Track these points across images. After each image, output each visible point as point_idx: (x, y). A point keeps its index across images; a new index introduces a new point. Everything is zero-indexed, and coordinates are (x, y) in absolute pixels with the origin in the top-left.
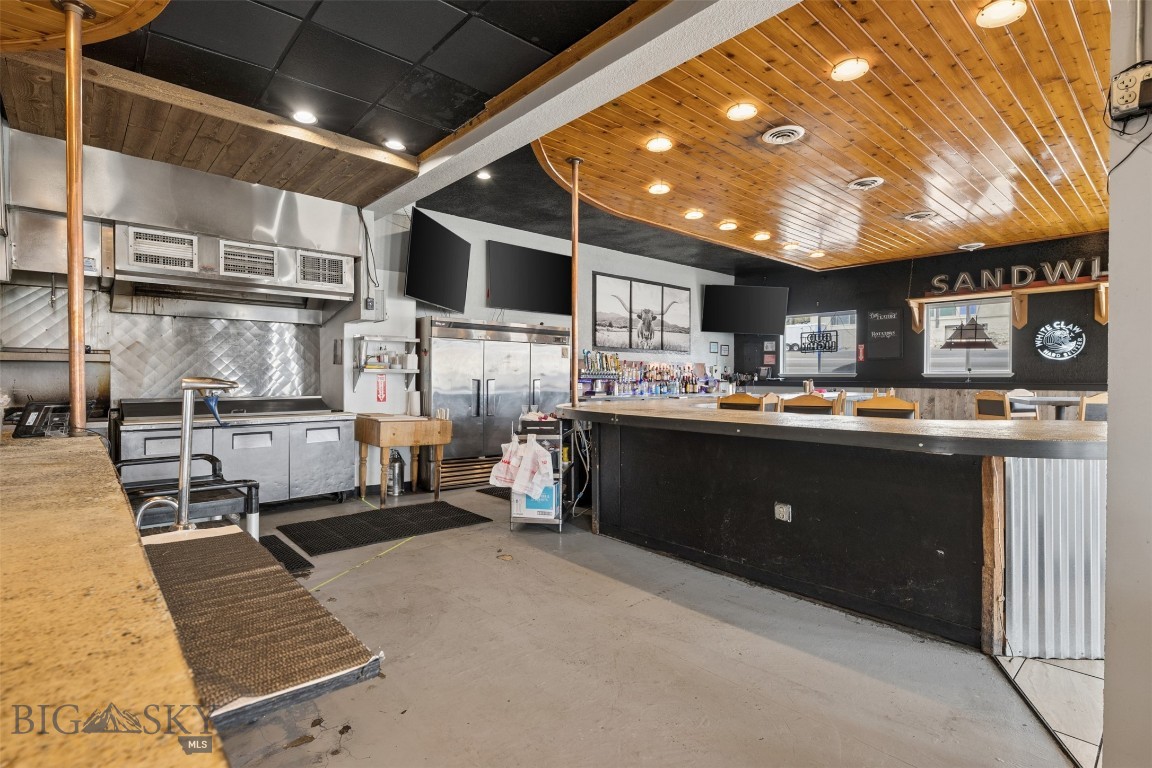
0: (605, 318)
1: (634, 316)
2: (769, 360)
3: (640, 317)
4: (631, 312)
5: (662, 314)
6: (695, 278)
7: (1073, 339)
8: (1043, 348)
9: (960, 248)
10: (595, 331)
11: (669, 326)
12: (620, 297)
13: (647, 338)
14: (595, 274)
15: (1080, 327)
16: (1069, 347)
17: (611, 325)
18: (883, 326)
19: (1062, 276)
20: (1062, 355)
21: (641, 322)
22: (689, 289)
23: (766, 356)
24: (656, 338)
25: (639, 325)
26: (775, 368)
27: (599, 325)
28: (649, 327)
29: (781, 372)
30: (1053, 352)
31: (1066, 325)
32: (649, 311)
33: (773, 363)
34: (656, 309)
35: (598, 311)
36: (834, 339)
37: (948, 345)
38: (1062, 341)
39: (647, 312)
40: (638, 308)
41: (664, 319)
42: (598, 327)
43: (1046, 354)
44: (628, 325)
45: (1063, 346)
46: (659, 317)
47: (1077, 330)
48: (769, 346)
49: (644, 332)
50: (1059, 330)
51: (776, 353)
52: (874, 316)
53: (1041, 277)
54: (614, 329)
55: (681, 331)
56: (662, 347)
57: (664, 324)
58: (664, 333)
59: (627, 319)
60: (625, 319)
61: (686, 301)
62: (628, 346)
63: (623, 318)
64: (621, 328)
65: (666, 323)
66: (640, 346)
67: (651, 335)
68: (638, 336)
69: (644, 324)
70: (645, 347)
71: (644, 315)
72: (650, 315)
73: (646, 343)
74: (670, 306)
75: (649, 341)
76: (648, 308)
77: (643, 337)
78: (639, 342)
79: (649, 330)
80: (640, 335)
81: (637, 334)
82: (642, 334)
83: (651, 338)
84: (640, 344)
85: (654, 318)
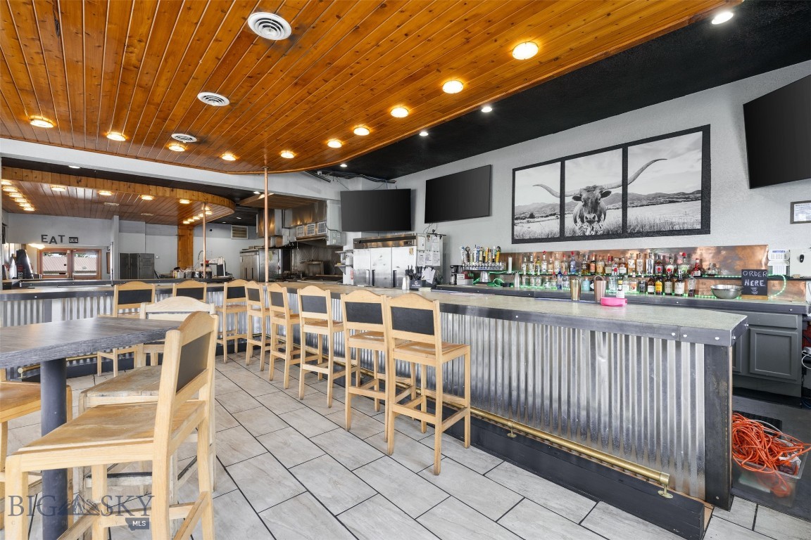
0: (525, 210)
1: (568, 200)
4: (562, 196)
5: (625, 184)
11: (639, 198)
12: (547, 185)
13: (591, 222)
14: (514, 171)
17: (532, 216)
21: (580, 204)
24: (613, 218)
25: (576, 208)
28: (595, 207)
32: (595, 188)
34: (611, 180)
39: (589, 190)
44: (558, 211)
46: (620, 191)
49: (586, 215)
54: (536, 220)
55: (672, 199)
56: (624, 231)
57: (629, 197)
58: (629, 210)
59: (556, 205)
60: (553, 206)
61: (689, 150)
62: (558, 235)
63: (548, 206)
64: (547, 216)
65: (634, 195)
66: (579, 233)
67: (599, 217)
68: (576, 222)
69: (585, 205)
70: (587, 234)
71: (585, 195)
72: (597, 193)
73: (589, 229)
74: (642, 170)
75: (595, 225)
76: (591, 185)
77: (583, 221)
78: (577, 228)
79: (595, 211)
80: (578, 220)
81: (572, 219)
82: (582, 218)
83: (599, 221)
84: (578, 231)
85: (605, 194)
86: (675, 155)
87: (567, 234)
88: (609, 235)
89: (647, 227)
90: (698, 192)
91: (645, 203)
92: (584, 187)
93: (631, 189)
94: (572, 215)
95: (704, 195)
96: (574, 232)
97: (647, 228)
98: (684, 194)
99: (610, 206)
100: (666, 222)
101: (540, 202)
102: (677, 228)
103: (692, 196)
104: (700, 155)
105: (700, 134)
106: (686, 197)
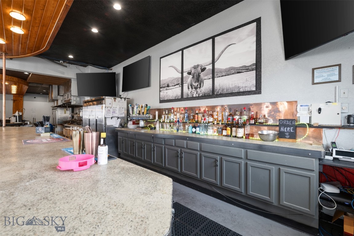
0: (165, 82)
1: (185, 74)
3: (189, 73)
4: (182, 73)
5: (213, 63)
11: (221, 71)
13: (196, 88)
17: (168, 86)
21: (191, 76)
22: (258, 20)
24: (207, 85)
25: (189, 79)
32: (198, 66)
42: (161, 89)
44: (180, 82)
46: (210, 67)
49: (194, 84)
54: (170, 88)
55: (239, 71)
56: (213, 94)
57: (216, 70)
58: (216, 79)
59: (179, 78)
60: (177, 79)
61: (248, 36)
62: (180, 97)
63: (175, 79)
64: (175, 86)
65: (218, 69)
66: (190, 96)
67: (200, 85)
68: (189, 88)
69: (193, 78)
70: (194, 96)
71: (193, 72)
72: (199, 69)
73: (195, 93)
74: (222, 52)
75: (198, 90)
76: (196, 64)
77: (192, 88)
78: (189, 92)
79: (198, 81)
80: (190, 87)
81: (187, 87)
82: (191, 86)
83: (200, 88)
84: (190, 94)
85: (203, 70)
86: (241, 40)
87: (185, 96)
88: (205, 96)
89: (225, 90)
90: (253, 65)
91: (224, 74)
92: (193, 66)
93: (217, 66)
94: (187, 84)
95: (258, 67)
96: (188, 95)
97: (225, 92)
98: (245, 66)
99: (206, 78)
100: (235, 87)
101: (172, 77)
102: (242, 90)
103: (250, 68)
104: (255, 39)
105: (255, 24)
106: (247, 69)
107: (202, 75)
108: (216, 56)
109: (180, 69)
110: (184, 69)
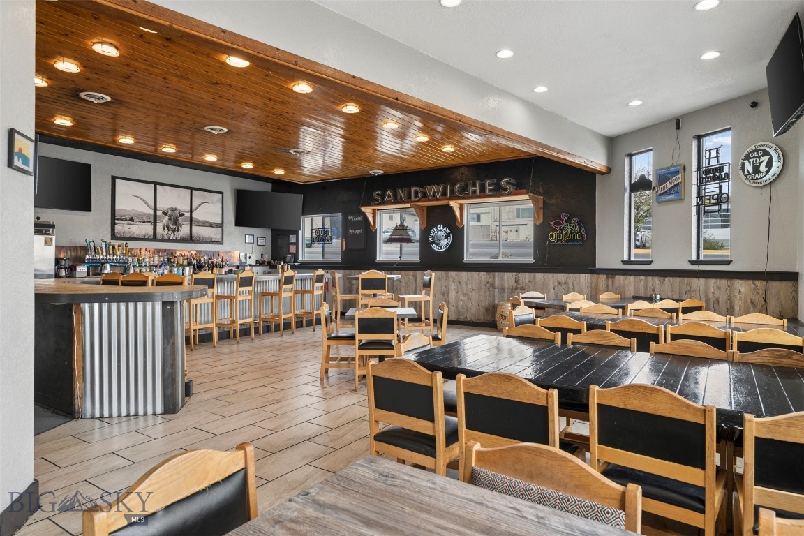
0: (125, 214)
1: (159, 213)
2: (292, 249)
4: (155, 209)
5: (191, 212)
6: (227, 185)
7: (446, 237)
8: (433, 243)
9: (370, 172)
10: (113, 225)
11: (198, 221)
13: (173, 231)
14: (114, 179)
15: (450, 229)
16: (444, 242)
17: (132, 219)
18: (355, 225)
19: (434, 195)
20: (441, 249)
21: (167, 218)
22: (222, 193)
23: (291, 246)
24: (185, 230)
25: (164, 220)
26: (296, 256)
27: (118, 219)
28: (175, 222)
29: (300, 258)
30: (437, 245)
31: (443, 228)
32: (176, 209)
33: (295, 252)
34: (184, 207)
35: (117, 207)
36: (330, 234)
37: (389, 241)
38: (441, 238)
39: (173, 210)
40: (162, 205)
41: (193, 216)
42: (116, 221)
43: (435, 248)
44: (152, 219)
45: (442, 242)
46: (188, 214)
47: (448, 231)
48: (292, 239)
49: (170, 225)
50: (440, 231)
51: (296, 244)
52: (351, 217)
53: (425, 195)
54: (135, 223)
55: (212, 225)
56: (190, 239)
57: (193, 220)
58: (193, 227)
59: (151, 215)
60: (148, 215)
61: (217, 202)
62: (152, 237)
63: (145, 214)
64: (144, 222)
65: (196, 219)
66: (166, 237)
67: (178, 228)
68: (164, 229)
69: (170, 219)
70: (171, 238)
71: (170, 213)
72: (177, 212)
73: (172, 235)
74: (199, 205)
75: (176, 233)
76: (174, 207)
77: (169, 230)
78: (165, 234)
79: (176, 225)
80: (166, 228)
81: (162, 227)
82: (168, 227)
83: (178, 231)
84: (165, 236)
85: (182, 215)
86: (213, 203)
87: (158, 237)
88: (183, 240)
89: (201, 238)
90: (219, 224)
91: (200, 224)
92: (170, 207)
94: (161, 224)
95: (221, 226)
96: (163, 236)
98: (215, 223)
99: (184, 223)
100: (209, 237)
101: (138, 210)
102: (213, 240)
103: (217, 225)
104: (221, 206)
105: (221, 196)
107: (180, 219)
108: (194, 207)
109: (152, 204)
110: (158, 206)
